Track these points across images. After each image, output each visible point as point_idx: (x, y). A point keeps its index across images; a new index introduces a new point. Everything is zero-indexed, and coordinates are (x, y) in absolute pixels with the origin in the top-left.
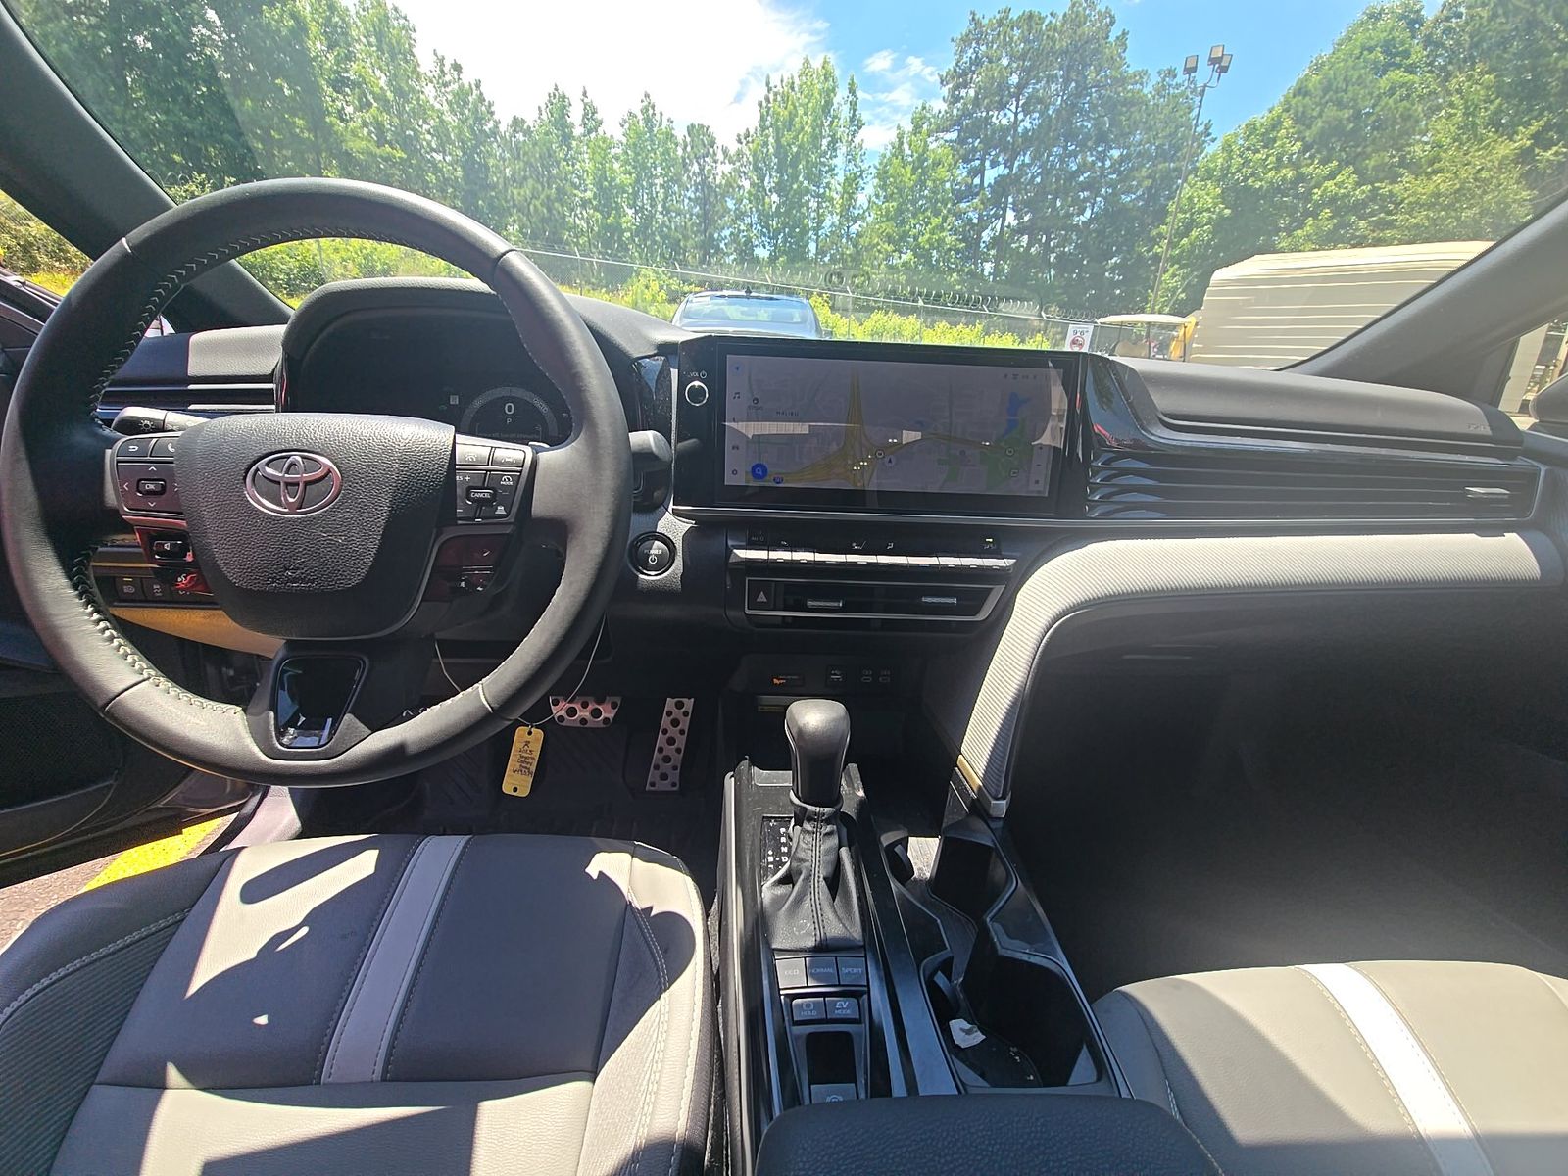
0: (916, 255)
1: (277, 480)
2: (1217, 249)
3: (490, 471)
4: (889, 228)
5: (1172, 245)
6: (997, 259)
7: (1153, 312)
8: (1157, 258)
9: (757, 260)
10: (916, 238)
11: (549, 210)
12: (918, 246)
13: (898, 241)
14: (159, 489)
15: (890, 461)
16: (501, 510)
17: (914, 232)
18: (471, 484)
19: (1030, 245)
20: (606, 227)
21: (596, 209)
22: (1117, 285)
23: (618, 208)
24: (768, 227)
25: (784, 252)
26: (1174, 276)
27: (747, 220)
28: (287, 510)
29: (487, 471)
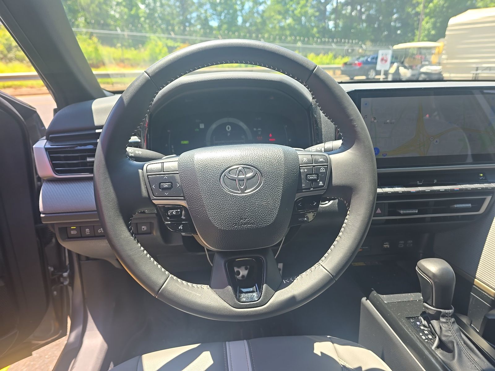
0: (294, 20)
1: (235, 179)
2: (448, 8)
3: (315, 166)
4: (279, 7)
5: (425, 7)
6: (335, 20)
7: (419, 41)
8: (417, 14)
9: (211, 28)
10: (293, 11)
11: (100, 9)
12: (295, 15)
13: (285, 14)
14: (170, 187)
15: (437, 142)
16: (321, 183)
17: (291, 9)
18: (308, 173)
19: (352, 11)
20: (131, 16)
21: (125, 6)
22: (398, 28)
23: (137, 5)
24: (215, 10)
25: (225, 23)
26: (427, 23)
27: (205, 7)
28: (240, 192)
29: (313, 166)
